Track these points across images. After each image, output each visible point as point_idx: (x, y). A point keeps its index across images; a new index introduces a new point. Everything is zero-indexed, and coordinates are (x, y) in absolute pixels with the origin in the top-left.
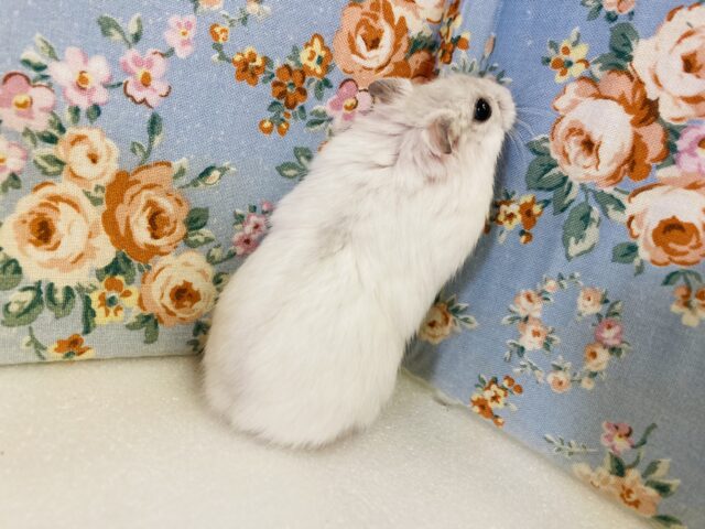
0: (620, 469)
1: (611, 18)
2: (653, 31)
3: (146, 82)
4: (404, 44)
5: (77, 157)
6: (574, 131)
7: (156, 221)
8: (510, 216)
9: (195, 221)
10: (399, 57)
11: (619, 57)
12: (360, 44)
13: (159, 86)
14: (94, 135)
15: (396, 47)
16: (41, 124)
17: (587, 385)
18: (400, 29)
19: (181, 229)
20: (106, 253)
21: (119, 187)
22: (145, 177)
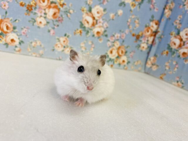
0: (178, 82)
8: (164, 53)
12: (146, 32)
17: (174, 73)
18: (152, 30)
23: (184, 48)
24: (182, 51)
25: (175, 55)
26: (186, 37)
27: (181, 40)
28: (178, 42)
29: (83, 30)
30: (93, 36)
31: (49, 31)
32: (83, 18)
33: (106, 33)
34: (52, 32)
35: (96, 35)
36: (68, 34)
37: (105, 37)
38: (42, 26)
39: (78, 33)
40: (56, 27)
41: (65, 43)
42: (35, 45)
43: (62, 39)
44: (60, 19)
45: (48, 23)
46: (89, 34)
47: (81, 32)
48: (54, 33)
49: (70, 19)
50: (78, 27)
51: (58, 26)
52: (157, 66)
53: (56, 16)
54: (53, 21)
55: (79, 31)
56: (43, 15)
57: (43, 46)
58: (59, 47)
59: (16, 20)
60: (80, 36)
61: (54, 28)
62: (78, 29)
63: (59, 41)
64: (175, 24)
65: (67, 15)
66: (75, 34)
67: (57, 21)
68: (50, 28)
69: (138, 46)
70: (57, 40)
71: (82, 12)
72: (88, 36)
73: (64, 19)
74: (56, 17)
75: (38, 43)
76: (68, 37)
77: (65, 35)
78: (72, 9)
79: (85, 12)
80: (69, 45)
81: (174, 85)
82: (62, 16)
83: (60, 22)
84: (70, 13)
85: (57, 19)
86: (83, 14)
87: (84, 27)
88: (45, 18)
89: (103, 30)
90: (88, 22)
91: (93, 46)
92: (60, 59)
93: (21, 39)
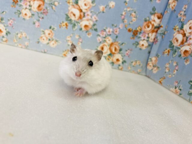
1: (182, 22)
2: (186, 24)
3: (116, 32)
4: (154, 27)
5: (107, 40)
6: (176, 39)
7: (116, 49)
9: (121, 50)
10: (153, 29)
11: (182, 28)
12: (146, 27)
13: (118, 32)
14: (110, 38)
15: (152, 28)
16: (104, 36)
17: (173, 76)
18: (153, 25)
19: (118, 51)
20: (109, 52)
21: (111, 45)
22: (115, 43)
23: (186, 45)
24: (184, 48)
25: (176, 53)
26: (190, 31)
27: (184, 35)
28: (180, 37)
29: (69, 23)
30: (81, 29)
31: (34, 23)
32: (69, 10)
33: (95, 27)
34: (37, 24)
35: (83, 29)
36: (53, 27)
37: (94, 32)
38: (27, 18)
39: (64, 25)
40: (40, 19)
41: (50, 35)
42: (20, 36)
43: (47, 32)
44: (44, 11)
45: (33, 15)
46: (76, 27)
47: (66, 25)
48: (38, 26)
49: (55, 11)
50: (64, 20)
51: (43, 18)
52: (158, 68)
53: (40, 8)
54: (38, 13)
55: (64, 24)
56: (28, 7)
57: (28, 38)
58: (44, 39)
59: (3, 12)
60: (66, 29)
61: (39, 21)
62: (63, 22)
63: (44, 33)
64: (179, 17)
65: (52, 7)
66: (60, 27)
67: (42, 13)
68: (35, 20)
69: (137, 44)
70: (42, 33)
71: (68, 4)
72: (74, 29)
73: (49, 11)
74: (41, 10)
75: (24, 35)
76: (53, 29)
77: (50, 28)
78: (57, 1)
79: (71, 4)
80: (54, 38)
81: (172, 92)
82: (47, 8)
83: (45, 14)
84: (55, 6)
85: (42, 11)
86: (69, 6)
87: (71, 20)
88: (30, 10)
89: (92, 23)
90: (74, 15)
91: (81, 40)
92: (45, 52)
93: (7, 30)
